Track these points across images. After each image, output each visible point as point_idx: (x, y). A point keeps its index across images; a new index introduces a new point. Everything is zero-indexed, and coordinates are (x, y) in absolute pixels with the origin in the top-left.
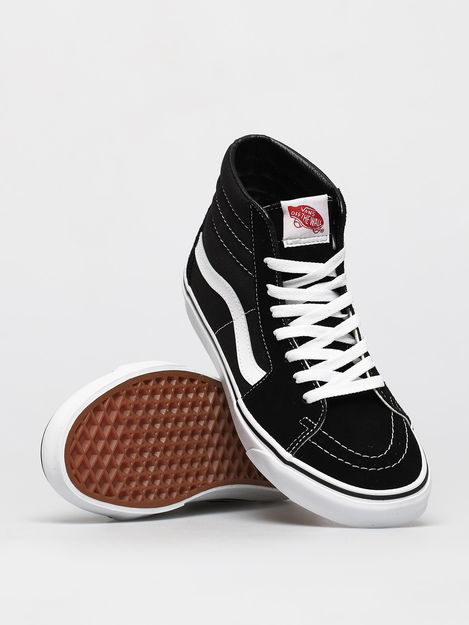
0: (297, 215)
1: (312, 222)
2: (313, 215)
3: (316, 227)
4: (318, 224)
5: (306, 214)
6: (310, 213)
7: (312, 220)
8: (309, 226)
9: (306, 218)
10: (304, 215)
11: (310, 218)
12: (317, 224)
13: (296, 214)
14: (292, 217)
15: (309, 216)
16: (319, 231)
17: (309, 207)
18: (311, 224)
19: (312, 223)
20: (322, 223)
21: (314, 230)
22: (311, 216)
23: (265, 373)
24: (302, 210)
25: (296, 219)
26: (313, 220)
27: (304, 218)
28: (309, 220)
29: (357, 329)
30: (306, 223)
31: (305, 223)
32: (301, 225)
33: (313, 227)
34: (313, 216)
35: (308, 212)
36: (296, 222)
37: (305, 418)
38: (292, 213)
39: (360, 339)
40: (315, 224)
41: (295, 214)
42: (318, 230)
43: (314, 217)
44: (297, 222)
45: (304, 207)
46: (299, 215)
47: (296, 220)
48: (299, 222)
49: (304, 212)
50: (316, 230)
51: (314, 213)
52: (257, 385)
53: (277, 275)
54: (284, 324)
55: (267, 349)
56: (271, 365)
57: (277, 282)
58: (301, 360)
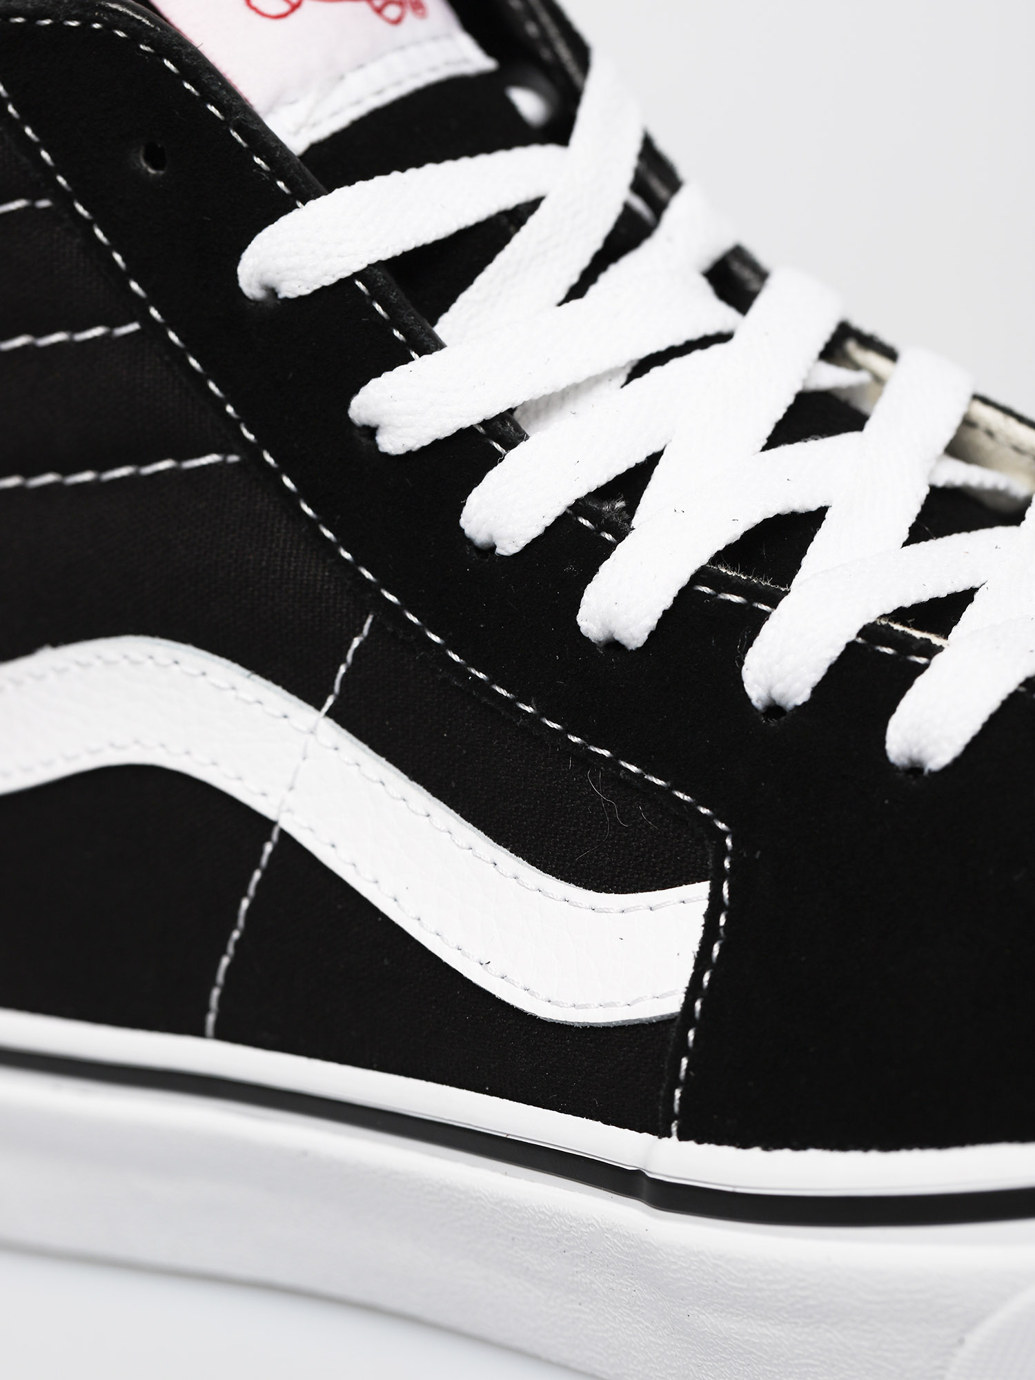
16: (402, 6)
52: (707, 977)
53: (376, 295)
54: (609, 537)
55: (606, 753)
56: (704, 811)
57: (402, 336)
58: (864, 632)
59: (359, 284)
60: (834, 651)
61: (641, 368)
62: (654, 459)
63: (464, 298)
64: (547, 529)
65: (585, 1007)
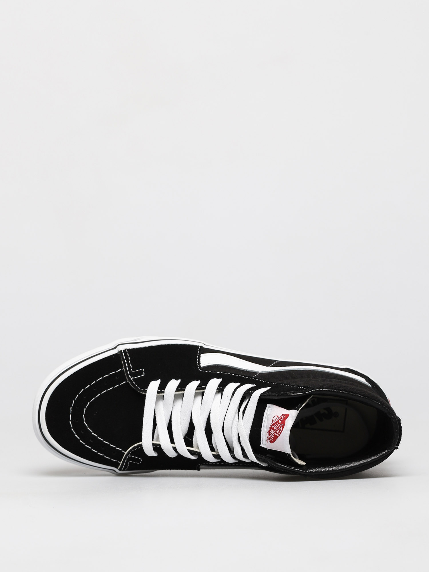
1: (272, 432)
3: (270, 434)
4: (271, 437)
6: (277, 432)
8: (272, 428)
9: (276, 427)
10: (278, 426)
14: (281, 415)
15: (276, 430)
18: (272, 430)
20: (271, 442)
25: (279, 418)
27: (276, 425)
32: (273, 421)
33: (270, 432)
36: (277, 418)
37: (143, 374)
41: (282, 419)
42: (268, 436)
43: (275, 435)
46: (280, 421)
48: (276, 420)
49: (280, 426)
50: (268, 433)
51: (277, 435)
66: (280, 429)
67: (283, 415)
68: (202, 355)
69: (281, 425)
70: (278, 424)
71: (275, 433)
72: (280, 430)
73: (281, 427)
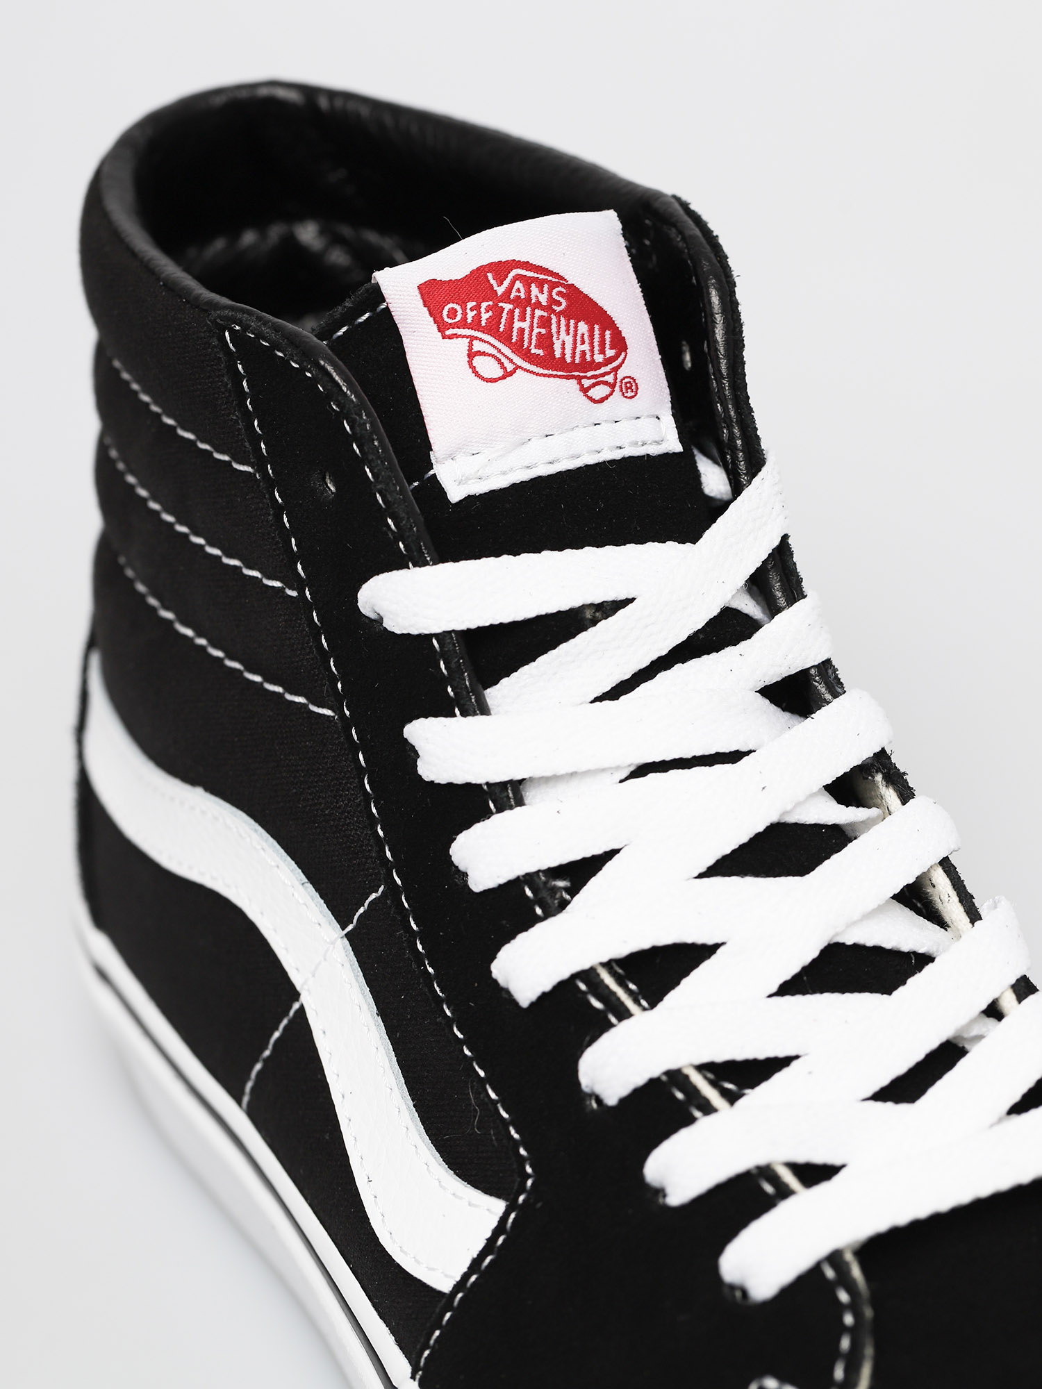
0: (478, 316)
1: (564, 342)
2: (559, 304)
3: (587, 365)
4: (596, 349)
5: (517, 302)
6: (543, 299)
7: (558, 332)
8: (550, 363)
9: (526, 325)
10: (511, 312)
11: (545, 323)
12: (592, 351)
13: (470, 315)
14: (450, 337)
15: (538, 313)
16: (613, 386)
17: (527, 265)
18: (558, 354)
19: (563, 348)
20: (620, 344)
21: (586, 383)
22: (548, 308)
23: (497, 1206)
24: (496, 288)
25: (472, 338)
26: (563, 328)
27: (517, 325)
28: (543, 331)
29: (946, 864)
30: (533, 351)
31: (529, 350)
32: (510, 367)
33: (573, 366)
34: (558, 309)
35: (528, 292)
36: (479, 353)
38: (445, 312)
39: (974, 915)
40: (583, 353)
41: (465, 314)
42: (606, 383)
43: (568, 314)
44: (484, 354)
45: (501, 269)
46: (485, 316)
47: (475, 342)
48: (494, 352)
49: (506, 297)
50: (594, 385)
51: (559, 294)
52: (473, 1278)
53: (444, 655)
54: (539, 911)
55: (482, 1074)
56: (522, 1152)
57: (452, 693)
58: (668, 1073)
59: (435, 642)
60: (640, 1080)
61: (642, 770)
62: (610, 854)
63: (524, 670)
64: (500, 886)
65: (405, 1253)
66: (518, 285)
67: (442, 327)
68: (446, 1286)
69: (500, 290)
70: (504, 315)
71: (558, 315)
72: (527, 282)
73: (506, 283)
